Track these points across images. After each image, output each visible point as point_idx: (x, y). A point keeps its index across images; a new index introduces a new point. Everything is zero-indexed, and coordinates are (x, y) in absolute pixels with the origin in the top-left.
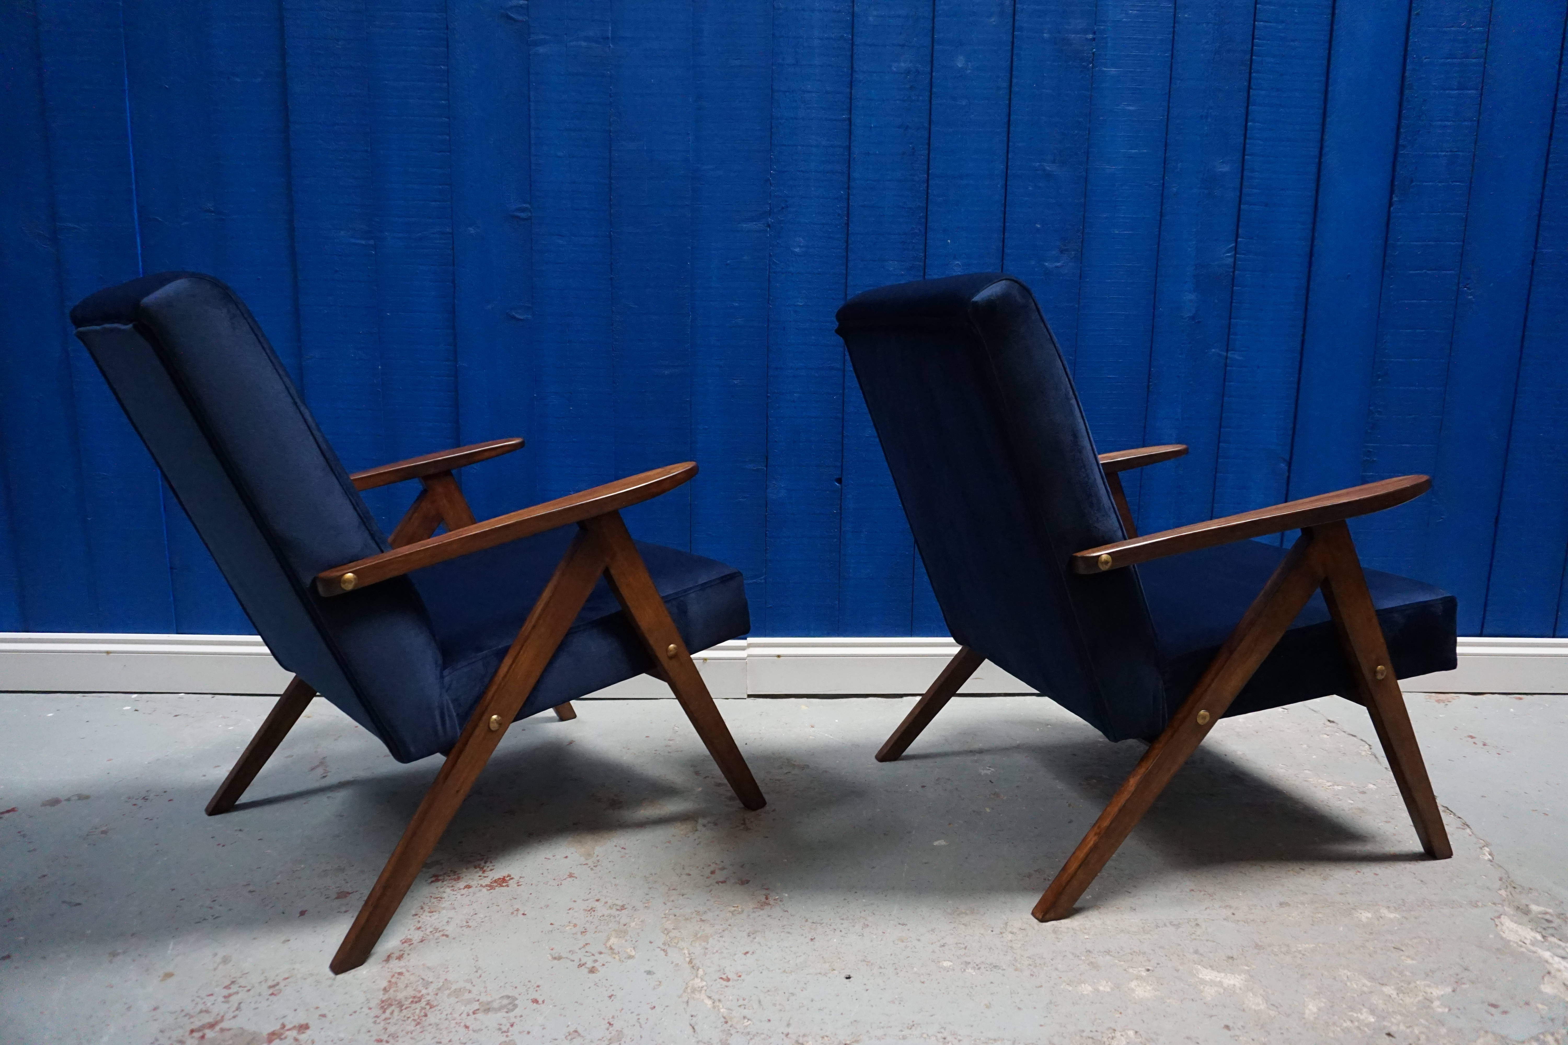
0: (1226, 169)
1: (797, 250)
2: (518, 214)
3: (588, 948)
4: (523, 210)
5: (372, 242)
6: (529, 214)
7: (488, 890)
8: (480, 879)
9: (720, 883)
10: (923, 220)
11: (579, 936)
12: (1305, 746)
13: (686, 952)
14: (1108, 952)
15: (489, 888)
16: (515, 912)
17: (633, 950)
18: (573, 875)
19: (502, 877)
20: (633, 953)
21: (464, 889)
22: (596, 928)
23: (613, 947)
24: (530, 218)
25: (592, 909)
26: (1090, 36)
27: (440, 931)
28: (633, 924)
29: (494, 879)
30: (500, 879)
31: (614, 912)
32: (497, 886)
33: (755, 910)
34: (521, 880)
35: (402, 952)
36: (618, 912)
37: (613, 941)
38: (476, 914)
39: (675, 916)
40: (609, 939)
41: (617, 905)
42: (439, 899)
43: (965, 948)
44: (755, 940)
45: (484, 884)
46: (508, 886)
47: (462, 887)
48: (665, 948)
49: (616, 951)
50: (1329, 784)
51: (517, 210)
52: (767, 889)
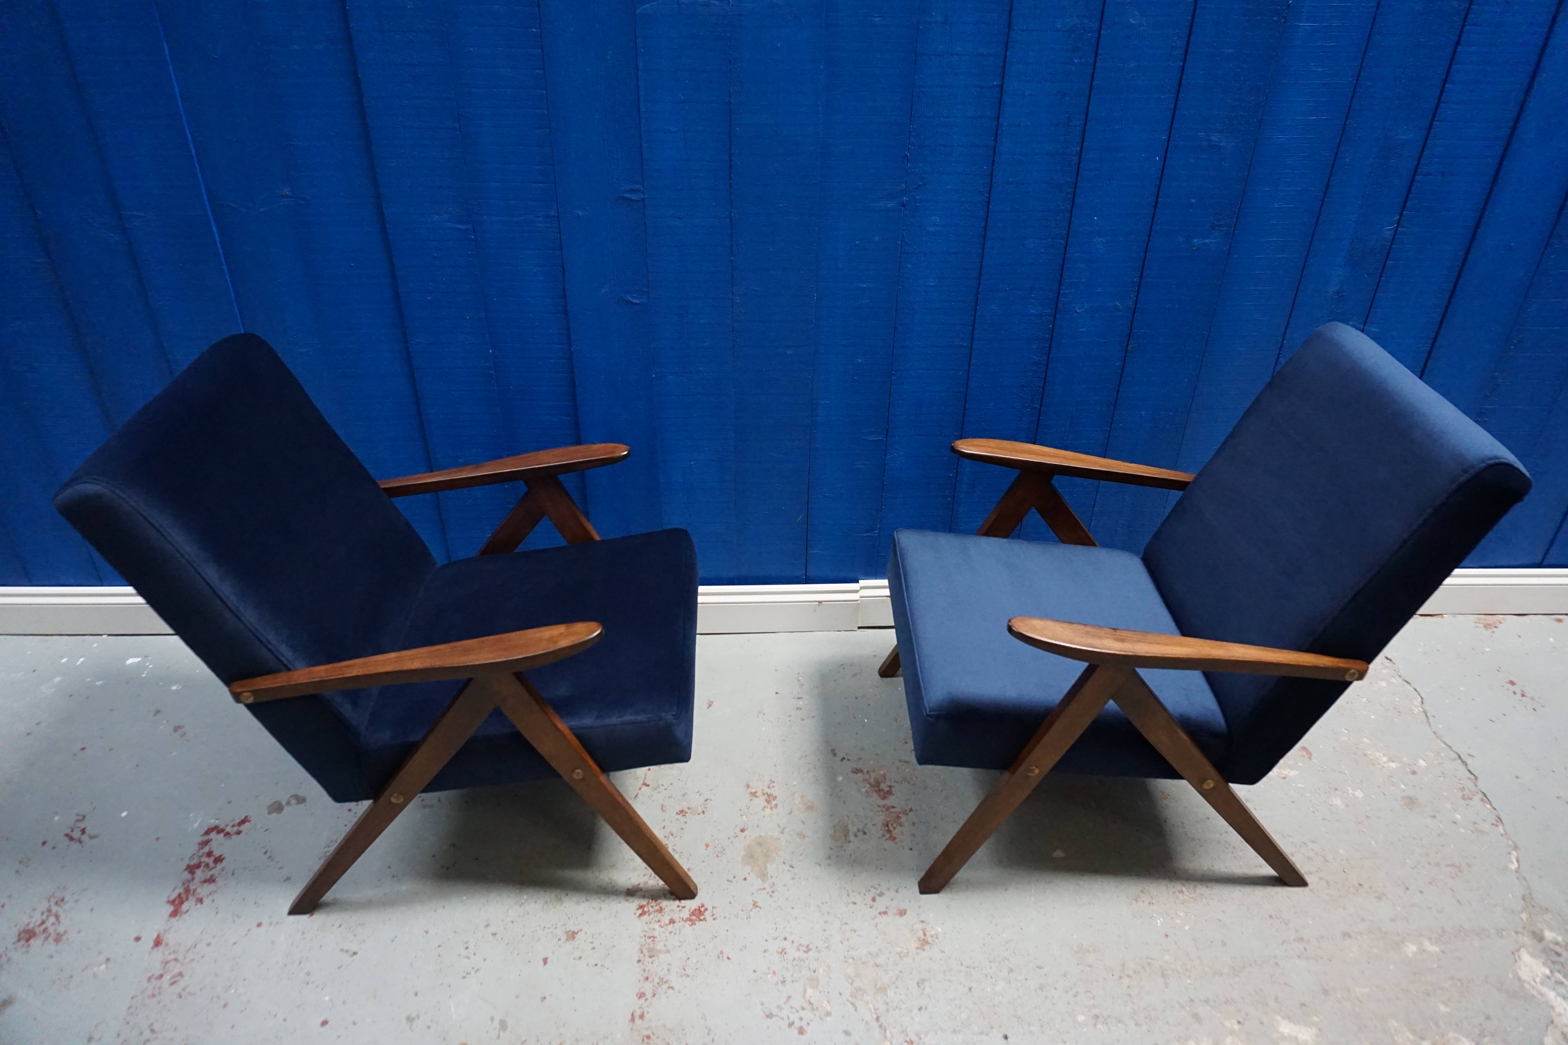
0: (1409, 136)
1: (933, 231)
2: (629, 196)
3: (791, 1003)
4: (634, 189)
5: (470, 227)
6: (642, 196)
7: (691, 926)
8: (680, 911)
9: (882, 914)
10: (1070, 196)
11: (780, 986)
12: (1364, 700)
13: (871, 1006)
14: (1207, 1001)
15: (690, 923)
16: (721, 956)
17: (828, 1005)
18: (757, 905)
19: (697, 908)
20: (829, 1008)
21: (670, 924)
22: (792, 976)
23: (812, 1001)
24: (643, 200)
25: (783, 950)
27: (665, 982)
28: (821, 970)
29: (691, 911)
30: (696, 910)
31: (801, 954)
32: (696, 920)
33: (919, 951)
34: (715, 911)
35: (642, 1010)
36: (806, 955)
37: (810, 991)
38: (688, 958)
39: (853, 959)
40: (805, 991)
41: (803, 946)
42: (652, 938)
44: (925, 992)
45: (685, 918)
46: (705, 919)
47: (667, 922)
48: (853, 1000)
49: (815, 1007)
50: (1385, 759)
51: (627, 191)
52: (923, 922)
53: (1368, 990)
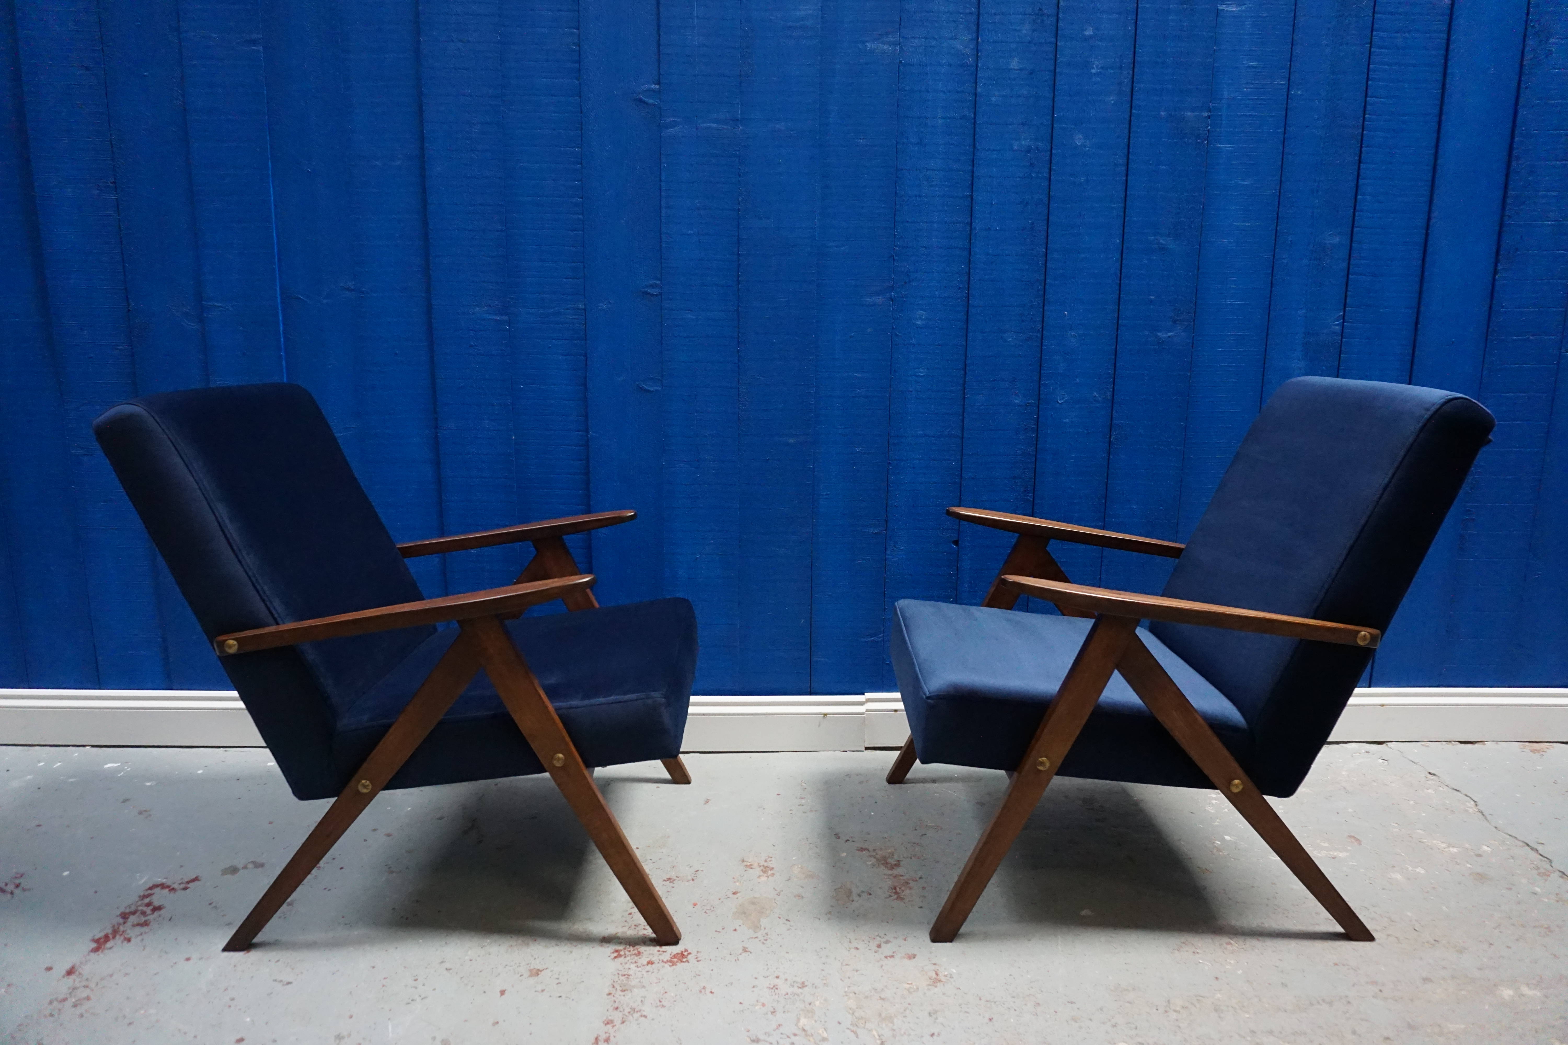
0: (1336, 240)
1: (919, 323)
2: (648, 290)
3: (781, 1030)
4: (653, 286)
5: (506, 318)
6: (660, 291)
7: (671, 966)
8: (660, 954)
9: (888, 958)
10: (1041, 293)
11: (770, 1016)
12: (1412, 802)
13: (875, 1033)
14: (1271, 1032)
15: (671, 964)
16: (703, 991)
17: (825, 1032)
18: (747, 950)
19: (680, 952)
20: (825, 1035)
21: (647, 965)
22: (784, 1007)
23: (806, 1028)
24: (661, 294)
25: (774, 986)
26: (1206, 114)
27: (637, 1012)
28: (817, 1003)
29: (673, 954)
30: (678, 954)
31: (796, 990)
32: (677, 962)
33: (930, 987)
34: (699, 955)
35: (607, 1035)
36: (800, 990)
37: (803, 1021)
38: (666, 992)
39: (855, 994)
40: (798, 1020)
41: (797, 983)
42: (626, 976)
43: (1136, 1028)
44: (937, 1021)
45: (665, 960)
46: (688, 961)
47: (645, 963)
48: (855, 1029)
49: (809, 1033)
50: (1444, 845)
51: (647, 287)
52: (935, 964)
53: (1463, 1026)
